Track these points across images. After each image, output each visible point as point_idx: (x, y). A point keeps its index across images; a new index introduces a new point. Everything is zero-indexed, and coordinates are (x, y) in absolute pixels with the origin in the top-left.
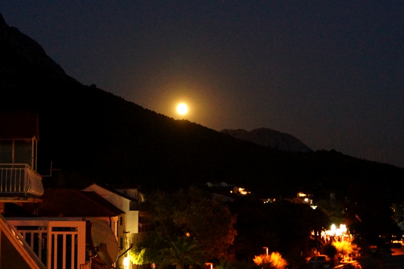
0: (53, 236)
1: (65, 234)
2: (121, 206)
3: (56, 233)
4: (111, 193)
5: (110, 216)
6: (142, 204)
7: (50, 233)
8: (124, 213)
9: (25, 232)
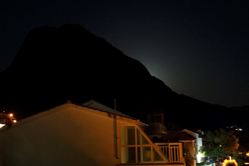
0: (170, 148)
1: (174, 147)
2: (195, 136)
3: (172, 147)
4: (191, 132)
5: (191, 140)
6: (203, 135)
7: (170, 147)
8: (196, 139)
9: (161, 147)
